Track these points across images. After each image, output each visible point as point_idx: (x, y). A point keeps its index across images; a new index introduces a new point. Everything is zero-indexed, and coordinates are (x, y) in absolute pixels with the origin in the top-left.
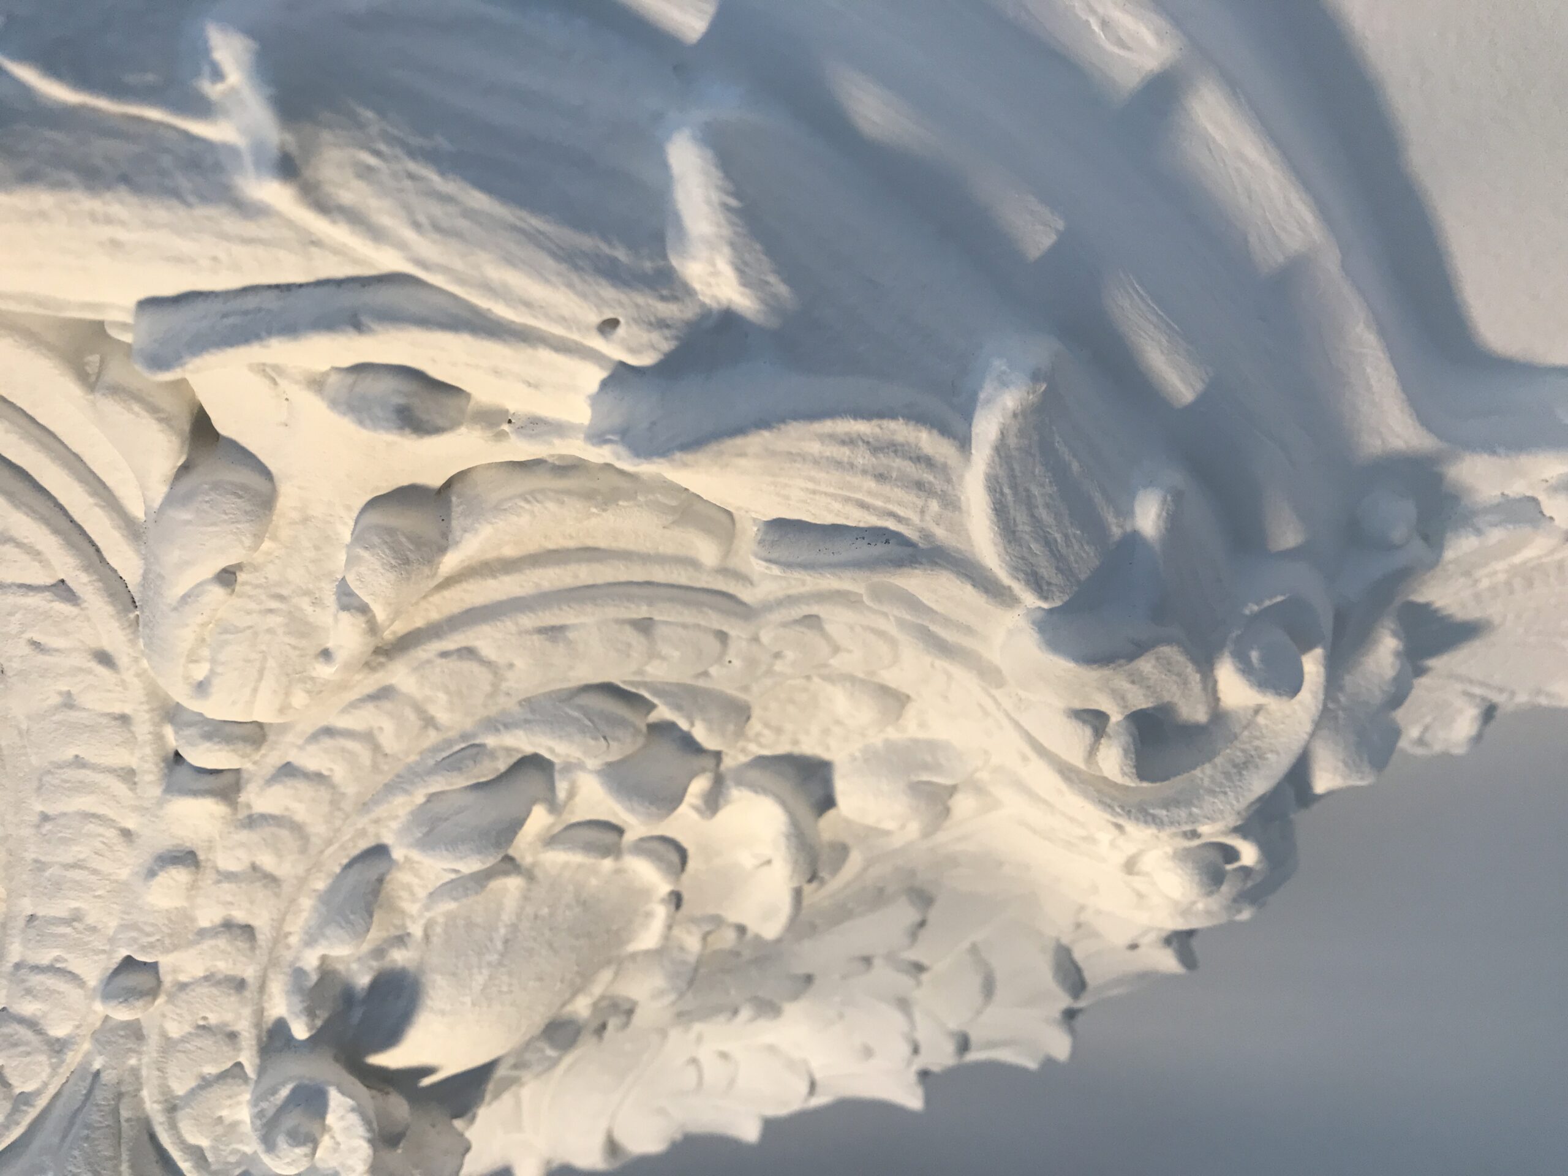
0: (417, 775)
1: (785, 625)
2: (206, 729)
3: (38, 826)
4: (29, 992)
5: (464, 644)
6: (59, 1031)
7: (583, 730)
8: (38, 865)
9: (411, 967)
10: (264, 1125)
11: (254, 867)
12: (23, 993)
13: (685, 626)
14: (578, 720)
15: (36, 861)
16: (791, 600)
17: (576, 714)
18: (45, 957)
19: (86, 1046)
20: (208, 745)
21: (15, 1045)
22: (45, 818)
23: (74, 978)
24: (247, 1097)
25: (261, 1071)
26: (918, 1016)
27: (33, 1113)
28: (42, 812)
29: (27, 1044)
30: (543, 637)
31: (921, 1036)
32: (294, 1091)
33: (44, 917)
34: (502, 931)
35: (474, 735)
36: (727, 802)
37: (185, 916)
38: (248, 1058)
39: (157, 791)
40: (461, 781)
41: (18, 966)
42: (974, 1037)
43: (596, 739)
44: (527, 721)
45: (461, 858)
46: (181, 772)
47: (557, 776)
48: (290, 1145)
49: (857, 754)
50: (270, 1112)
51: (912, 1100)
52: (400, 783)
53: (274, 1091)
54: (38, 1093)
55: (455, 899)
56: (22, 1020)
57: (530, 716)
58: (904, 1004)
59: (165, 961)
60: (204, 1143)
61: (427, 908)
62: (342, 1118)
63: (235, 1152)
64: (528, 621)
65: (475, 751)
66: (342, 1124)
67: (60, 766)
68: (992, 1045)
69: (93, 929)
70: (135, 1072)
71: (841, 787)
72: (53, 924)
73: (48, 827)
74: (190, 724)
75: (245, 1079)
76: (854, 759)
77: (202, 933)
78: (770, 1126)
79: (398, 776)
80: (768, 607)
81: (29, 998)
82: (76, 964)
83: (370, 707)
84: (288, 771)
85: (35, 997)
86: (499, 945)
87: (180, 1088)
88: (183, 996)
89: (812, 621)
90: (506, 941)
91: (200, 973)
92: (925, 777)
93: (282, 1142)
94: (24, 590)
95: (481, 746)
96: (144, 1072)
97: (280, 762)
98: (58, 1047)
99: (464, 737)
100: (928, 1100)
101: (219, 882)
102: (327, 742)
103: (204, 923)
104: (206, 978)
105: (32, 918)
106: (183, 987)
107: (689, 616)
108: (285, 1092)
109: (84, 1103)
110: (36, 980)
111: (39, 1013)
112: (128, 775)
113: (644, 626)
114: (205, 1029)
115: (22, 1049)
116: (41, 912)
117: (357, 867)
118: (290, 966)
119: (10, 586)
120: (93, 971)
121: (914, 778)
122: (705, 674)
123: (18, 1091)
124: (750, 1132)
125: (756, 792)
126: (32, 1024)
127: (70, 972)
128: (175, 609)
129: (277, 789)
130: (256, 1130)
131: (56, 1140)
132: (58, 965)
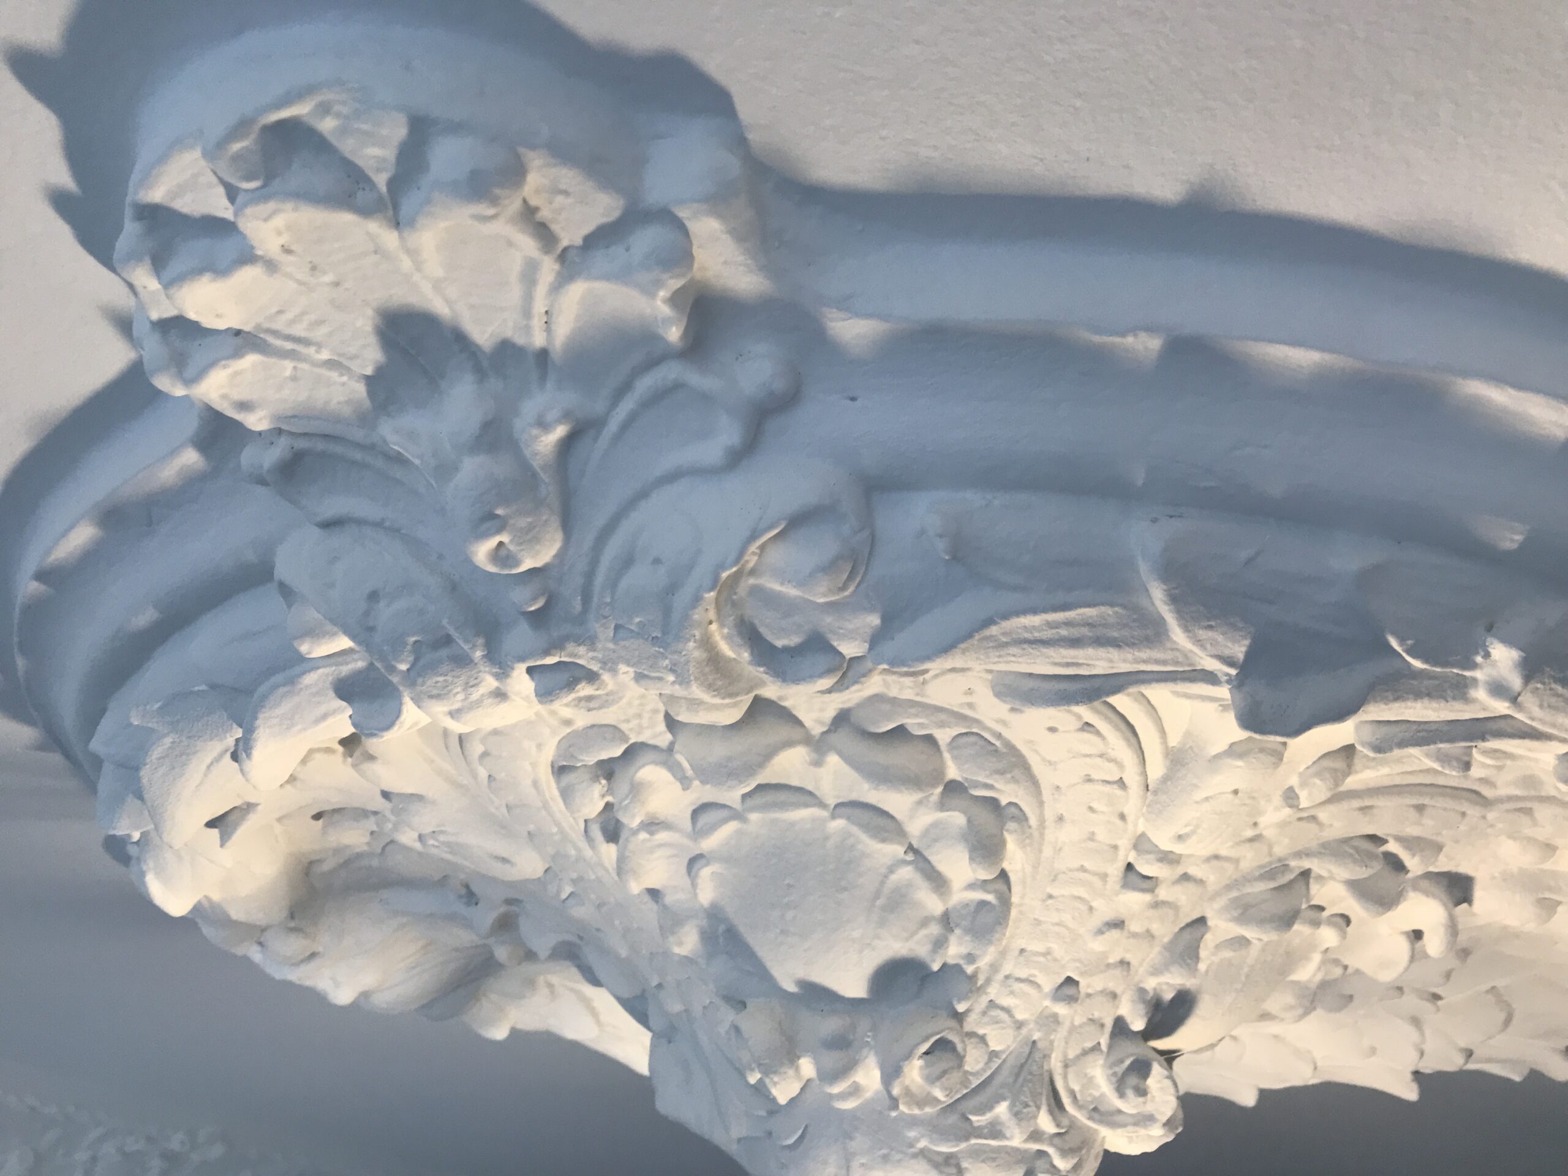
0: (1249, 881)
1: (1507, 811)
2: (1161, 856)
3: (1044, 901)
4: (1012, 993)
5: (1312, 814)
6: (1020, 1016)
7: (1355, 861)
8: (1036, 922)
9: (1193, 988)
10: (1118, 1081)
11: (1148, 931)
12: (1009, 993)
13: (1445, 809)
14: (1351, 855)
15: (1036, 919)
16: (1517, 798)
17: (1351, 851)
18: (1023, 973)
19: (1032, 1026)
20: (1160, 865)
21: (997, 1023)
22: (1050, 897)
23: (1038, 986)
24: (1101, 1062)
25: (1110, 1047)
26: (1428, 1032)
27: (998, 1062)
28: (1048, 893)
29: (1003, 1022)
30: (1360, 812)
31: (1428, 1048)
32: (1132, 1063)
33: (1031, 951)
34: (1246, 970)
35: (1286, 859)
36: (1405, 900)
37: (1105, 955)
38: (1104, 1041)
39: (1118, 887)
40: (1272, 885)
41: (1007, 977)
42: (1478, 1053)
43: (1361, 867)
44: (1320, 853)
45: (1265, 933)
46: (1132, 877)
47: (1311, 881)
48: (1135, 1096)
49: (1497, 875)
50: (1120, 1074)
51: (1410, 1093)
52: (1237, 885)
53: (1122, 1061)
54: (1003, 1052)
55: (1234, 951)
56: (1003, 1009)
57: (1323, 851)
58: (1416, 1022)
59: (1083, 982)
60: (1076, 1088)
61: (1213, 954)
62: (1159, 1082)
63: (1090, 1095)
64: (1356, 803)
65: (1286, 867)
66: (1159, 1085)
67: (1071, 870)
68: (1489, 1060)
69: (1055, 960)
70: (1052, 1042)
71: (1478, 894)
72: (1035, 955)
73: (1050, 902)
74: (1150, 852)
75: (1100, 1050)
76: (1493, 878)
77: (1108, 966)
78: (1265, 1095)
79: (1236, 880)
80: (1500, 800)
81: (1012, 996)
82: (1040, 979)
83: (1248, 845)
84: (1186, 877)
85: (1014, 995)
86: (1243, 978)
87: (1071, 1055)
88: (1088, 1001)
89: (1528, 812)
90: (1247, 976)
91: (1099, 988)
92: (1547, 895)
93: (1130, 1093)
94: (1105, 783)
95: (1287, 865)
96: (1056, 1044)
97: (1182, 872)
98: (1019, 1025)
99: (1280, 860)
100: (1423, 1093)
101: (1128, 937)
102: (1215, 863)
103: (1111, 961)
104: (1102, 992)
105: (1022, 951)
106: (1089, 995)
107: (1449, 803)
108: (1128, 1062)
109: (1027, 1060)
110: (1017, 986)
111: (1012, 1005)
112: (1104, 877)
113: (1420, 808)
114: (1092, 1020)
115: (1001, 1025)
116: (1029, 948)
117: (1189, 930)
118: (1135, 986)
119: (1098, 781)
120: (1049, 983)
121: (1541, 896)
122: (1440, 834)
123: (992, 1049)
124: (1248, 1099)
125: (1428, 896)
126: (1007, 1010)
127: (1036, 983)
128: (1197, 802)
129: (1178, 888)
130: (1112, 1084)
131: (1011, 1080)
132: (1031, 979)
